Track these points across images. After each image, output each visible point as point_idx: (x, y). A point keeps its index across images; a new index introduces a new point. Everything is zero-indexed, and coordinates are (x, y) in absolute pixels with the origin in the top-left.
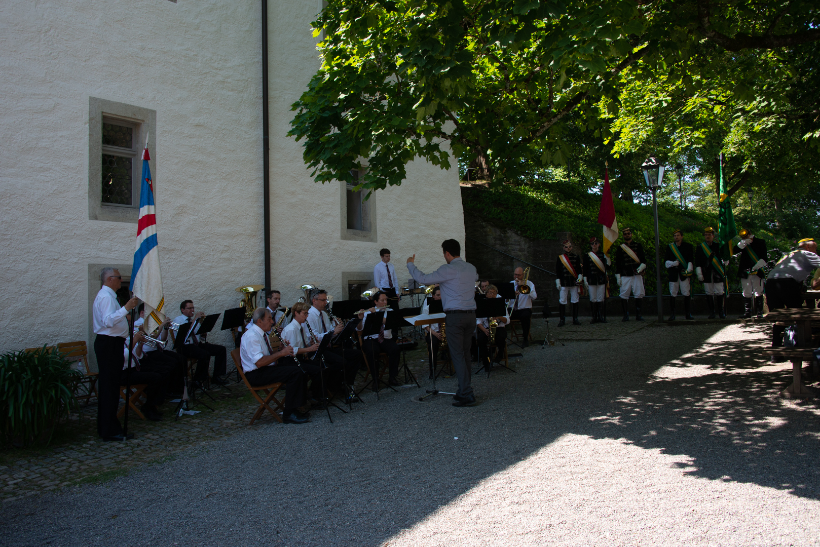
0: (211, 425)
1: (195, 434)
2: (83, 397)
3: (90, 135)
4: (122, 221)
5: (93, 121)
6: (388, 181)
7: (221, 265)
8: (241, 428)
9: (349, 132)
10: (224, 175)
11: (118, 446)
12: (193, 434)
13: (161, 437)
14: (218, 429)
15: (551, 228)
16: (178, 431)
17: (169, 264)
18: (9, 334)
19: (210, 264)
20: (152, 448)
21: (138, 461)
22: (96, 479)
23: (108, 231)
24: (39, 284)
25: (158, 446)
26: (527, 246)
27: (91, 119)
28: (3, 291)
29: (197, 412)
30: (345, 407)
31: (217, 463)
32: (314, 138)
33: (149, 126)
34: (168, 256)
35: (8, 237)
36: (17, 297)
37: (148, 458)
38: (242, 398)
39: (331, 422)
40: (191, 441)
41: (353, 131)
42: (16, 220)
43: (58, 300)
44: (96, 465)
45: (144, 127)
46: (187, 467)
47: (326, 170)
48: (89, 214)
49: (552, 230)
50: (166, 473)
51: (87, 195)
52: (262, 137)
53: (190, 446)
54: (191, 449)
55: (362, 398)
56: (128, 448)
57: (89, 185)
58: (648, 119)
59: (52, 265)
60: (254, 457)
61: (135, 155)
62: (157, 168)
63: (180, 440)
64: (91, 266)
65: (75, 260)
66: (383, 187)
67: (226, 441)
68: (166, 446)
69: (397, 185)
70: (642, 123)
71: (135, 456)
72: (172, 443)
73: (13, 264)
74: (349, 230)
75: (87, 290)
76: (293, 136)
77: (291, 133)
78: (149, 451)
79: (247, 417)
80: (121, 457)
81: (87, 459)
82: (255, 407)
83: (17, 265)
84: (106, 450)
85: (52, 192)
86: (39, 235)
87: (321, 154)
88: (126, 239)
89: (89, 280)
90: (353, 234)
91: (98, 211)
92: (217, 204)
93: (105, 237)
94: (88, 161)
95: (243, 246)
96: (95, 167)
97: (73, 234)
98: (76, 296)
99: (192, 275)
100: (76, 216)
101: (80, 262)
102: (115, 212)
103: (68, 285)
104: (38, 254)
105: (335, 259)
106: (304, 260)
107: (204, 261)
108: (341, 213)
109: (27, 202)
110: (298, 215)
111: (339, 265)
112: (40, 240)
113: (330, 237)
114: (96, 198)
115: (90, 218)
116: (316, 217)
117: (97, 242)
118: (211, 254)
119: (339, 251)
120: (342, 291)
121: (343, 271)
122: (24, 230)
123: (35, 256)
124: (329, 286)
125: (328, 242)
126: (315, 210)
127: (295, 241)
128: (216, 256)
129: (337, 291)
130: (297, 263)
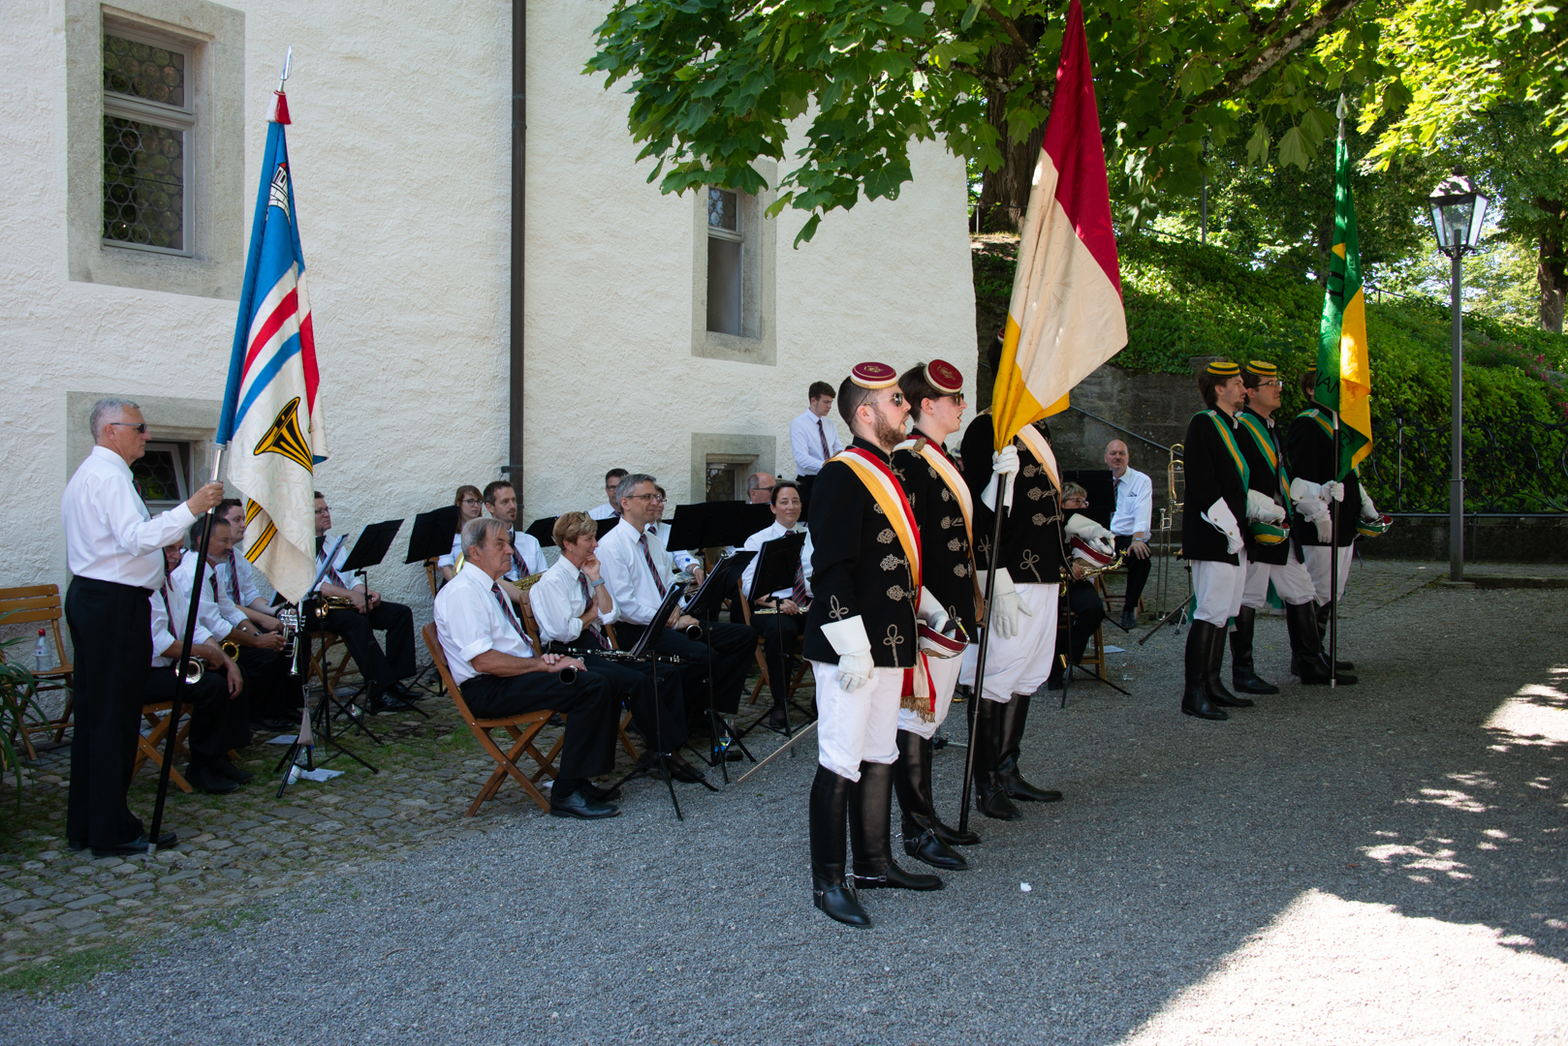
0: (368, 813)
1: (327, 837)
2: (46, 724)
3: (71, 62)
4: (157, 288)
5: (78, 26)
6: (862, 187)
7: (405, 406)
8: (444, 822)
9: (760, 49)
10: (415, 186)
11: (117, 870)
12: (318, 839)
13: (237, 844)
14: (386, 826)
15: (1178, 346)
16: (282, 828)
20: (210, 878)
21: (166, 920)
22: (38, 979)
23: (120, 312)
25: (225, 871)
26: (1117, 386)
27: (71, 21)
29: (335, 773)
30: (713, 776)
31: (378, 935)
32: (658, 71)
33: (225, 51)
37: (195, 908)
38: (449, 738)
39: (680, 817)
40: (313, 859)
41: (772, 45)
44: (48, 927)
45: (213, 55)
46: (296, 945)
47: (689, 158)
48: (70, 265)
49: (1179, 351)
50: (237, 964)
51: (64, 216)
52: (509, 97)
53: (310, 877)
54: (311, 885)
55: (750, 749)
56: (145, 875)
57: (69, 192)
58: (1485, 66)
60: (480, 919)
61: (190, 124)
63: (284, 854)
64: (73, 398)
65: (33, 381)
66: (849, 202)
67: (404, 862)
68: (247, 872)
69: (888, 197)
70: (1469, 75)
71: (160, 901)
72: (264, 863)
74: (710, 333)
75: (63, 457)
76: (597, 73)
77: (595, 64)
78: (201, 885)
79: (460, 793)
80: (121, 902)
81: (28, 909)
82: (481, 763)
84: (86, 880)
87: (678, 116)
88: (167, 334)
89: (69, 431)
90: (721, 344)
91: (94, 257)
92: (396, 256)
93: (112, 326)
94: (66, 130)
95: (457, 361)
96: (84, 146)
97: (27, 315)
98: (34, 471)
99: (333, 430)
100: (33, 268)
101: (44, 385)
102: (137, 263)
103: (12, 442)
105: (677, 403)
106: (603, 402)
107: (362, 394)
108: (693, 291)
110: (591, 293)
111: (686, 416)
113: (665, 349)
114: (88, 225)
115: (73, 276)
116: (634, 300)
117: (90, 338)
118: (379, 378)
119: (686, 382)
120: (690, 478)
121: (696, 431)
124: (661, 466)
125: (661, 360)
126: (632, 281)
127: (584, 355)
128: (390, 385)
129: (680, 479)
130: (587, 408)
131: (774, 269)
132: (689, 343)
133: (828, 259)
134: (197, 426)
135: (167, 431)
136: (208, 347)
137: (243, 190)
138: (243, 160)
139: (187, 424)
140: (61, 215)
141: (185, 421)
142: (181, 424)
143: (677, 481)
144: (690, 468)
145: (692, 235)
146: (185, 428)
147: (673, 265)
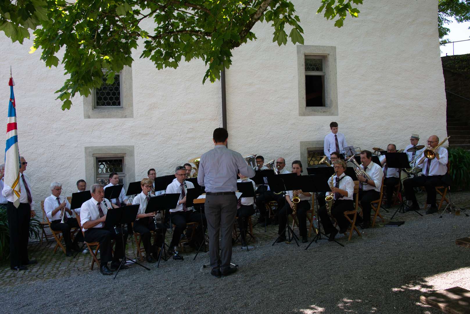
4: (108, 118)
7: (187, 142)
10: (188, 78)
17: (144, 144)
18: (34, 192)
19: (177, 142)
23: (98, 125)
24: (52, 161)
28: (29, 166)
34: (143, 138)
35: (32, 133)
36: (38, 169)
42: (36, 123)
43: (65, 170)
48: (84, 115)
51: (82, 103)
59: (61, 149)
62: (133, 79)
64: (86, 148)
65: (75, 145)
73: (35, 150)
74: (308, 107)
75: (84, 163)
83: (38, 150)
85: (58, 103)
86: (51, 131)
88: (112, 129)
89: (85, 157)
90: (312, 111)
91: (91, 112)
92: (182, 99)
93: (96, 129)
95: (205, 127)
97: (74, 129)
98: (77, 168)
99: (163, 151)
101: (78, 146)
102: (102, 112)
103: (71, 161)
104: (51, 143)
105: (293, 132)
106: (262, 134)
107: (172, 140)
108: (299, 95)
109: (43, 111)
110: (256, 101)
111: (297, 136)
112: (52, 134)
113: (288, 115)
114: (89, 104)
115: (85, 117)
116: (274, 101)
117: (90, 133)
118: (178, 135)
119: (297, 125)
120: (300, 156)
121: (302, 141)
122: (42, 128)
123: (49, 144)
124: (287, 153)
125: (286, 119)
126: (272, 95)
127: (254, 120)
128: (182, 136)
129: (295, 157)
130: (256, 137)
131: (336, 83)
132: (298, 112)
133: (362, 75)
134: (121, 153)
135: (113, 155)
136: (123, 131)
137: (132, 87)
138: (132, 80)
139: (118, 153)
141: (117, 152)
142: (116, 153)
143: (294, 158)
144: (300, 153)
145: (297, 76)
146: (118, 154)
147: (289, 87)
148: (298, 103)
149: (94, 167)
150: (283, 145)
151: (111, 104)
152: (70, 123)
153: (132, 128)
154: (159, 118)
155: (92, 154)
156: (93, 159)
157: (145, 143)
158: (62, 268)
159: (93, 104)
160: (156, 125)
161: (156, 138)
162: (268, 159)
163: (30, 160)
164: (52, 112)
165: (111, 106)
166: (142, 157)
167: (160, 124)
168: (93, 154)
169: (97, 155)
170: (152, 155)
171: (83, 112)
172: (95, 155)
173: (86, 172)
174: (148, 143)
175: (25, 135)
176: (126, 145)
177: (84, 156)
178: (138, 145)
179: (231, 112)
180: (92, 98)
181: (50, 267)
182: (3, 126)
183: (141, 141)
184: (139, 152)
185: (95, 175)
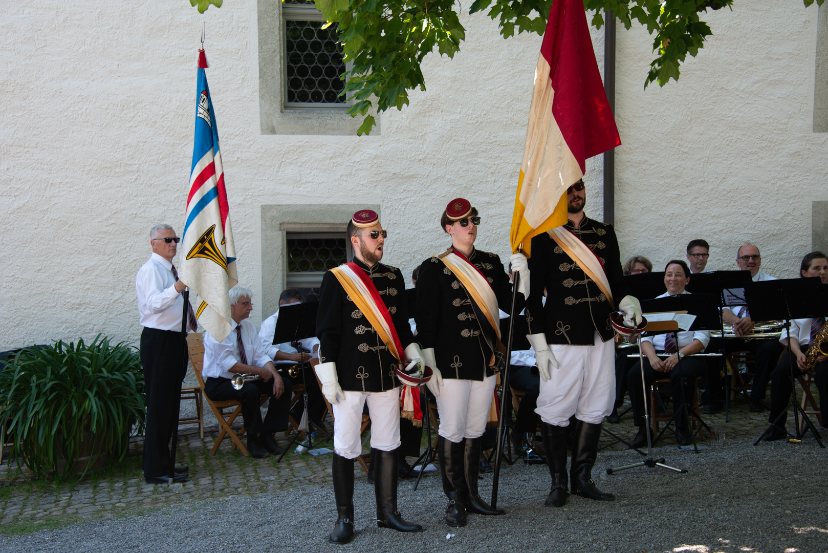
4: (319, 133)
17: (404, 202)
19: (486, 199)
23: (294, 152)
28: (128, 249)
34: (403, 187)
35: (135, 168)
42: (145, 142)
48: (262, 124)
51: (257, 94)
57: (260, 78)
64: (265, 209)
73: (142, 209)
75: (260, 246)
88: (326, 163)
89: (262, 230)
91: (277, 118)
92: (501, 88)
94: (257, 38)
96: (269, 47)
97: (236, 159)
100: (239, 130)
101: (246, 202)
102: (305, 118)
104: (181, 192)
105: (795, 176)
106: (707, 181)
107: (474, 192)
108: (816, 73)
109: (161, 113)
110: (693, 91)
111: (805, 187)
112: (183, 171)
113: (780, 130)
114: (272, 97)
115: (264, 131)
116: (743, 91)
117: (275, 170)
118: (488, 179)
119: (806, 157)
120: (811, 242)
121: (818, 200)
122: (158, 156)
123: (176, 196)
124: (775, 232)
125: (775, 140)
126: (741, 75)
127: (686, 144)
128: (498, 184)
129: (798, 244)
130: (690, 188)
132: (810, 121)
135: (329, 226)
136: (355, 169)
139: (340, 221)
140: (255, 94)
142: (337, 222)
143: (795, 245)
144: (811, 232)
145: (815, 22)
146: (339, 224)
147: (791, 53)
148: (812, 97)
149: (283, 257)
150: (763, 211)
151: (323, 97)
152: (225, 145)
153: (375, 161)
154: (443, 137)
155: (279, 222)
156: (280, 236)
157: (407, 200)
158: (267, 478)
159: (283, 98)
160: (434, 153)
161: (434, 186)
162: (720, 247)
163: (129, 235)
164: (183, 115)
165: (324, 102)
166: (399, 233)
167: (445, 152)
168: (281, 224)
169: (289, 226)
170: (425, 229)
171: (259, 117)
172: (286, 226)
173: (263, 266)
174: (415, 198)
175: (117, 170)
176: (362, 203)
177: (260, 229)
178: (390, 203)
179: (627, 123)
180: (281, 82)
181: (238, 477)
182: (65, 146)
183: (398, 195)
184: (391, 222)
185: (283, 275)
